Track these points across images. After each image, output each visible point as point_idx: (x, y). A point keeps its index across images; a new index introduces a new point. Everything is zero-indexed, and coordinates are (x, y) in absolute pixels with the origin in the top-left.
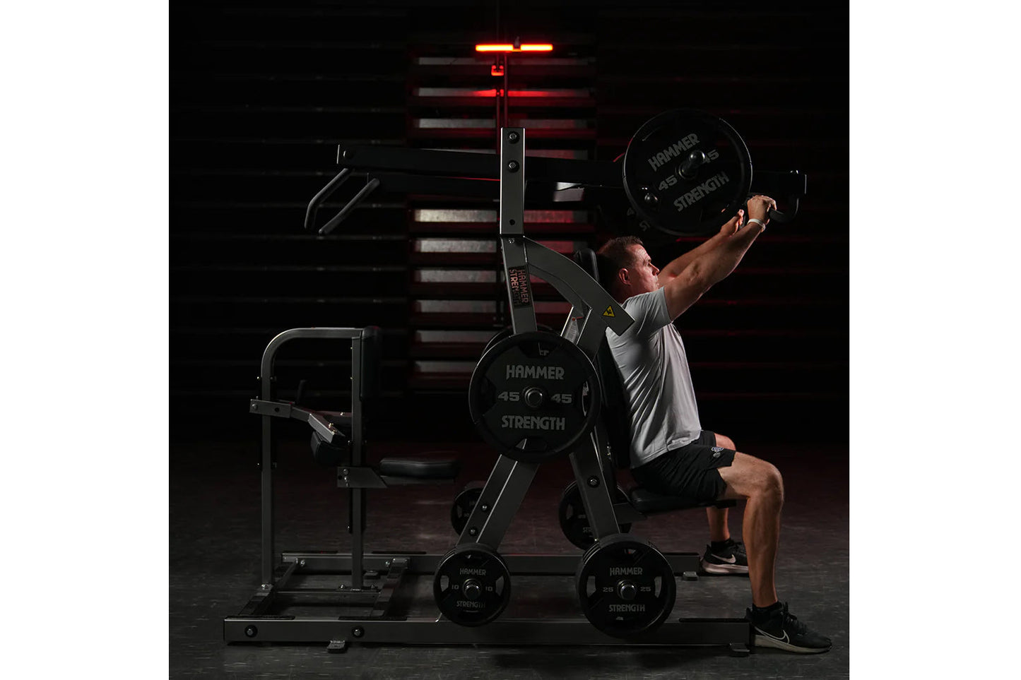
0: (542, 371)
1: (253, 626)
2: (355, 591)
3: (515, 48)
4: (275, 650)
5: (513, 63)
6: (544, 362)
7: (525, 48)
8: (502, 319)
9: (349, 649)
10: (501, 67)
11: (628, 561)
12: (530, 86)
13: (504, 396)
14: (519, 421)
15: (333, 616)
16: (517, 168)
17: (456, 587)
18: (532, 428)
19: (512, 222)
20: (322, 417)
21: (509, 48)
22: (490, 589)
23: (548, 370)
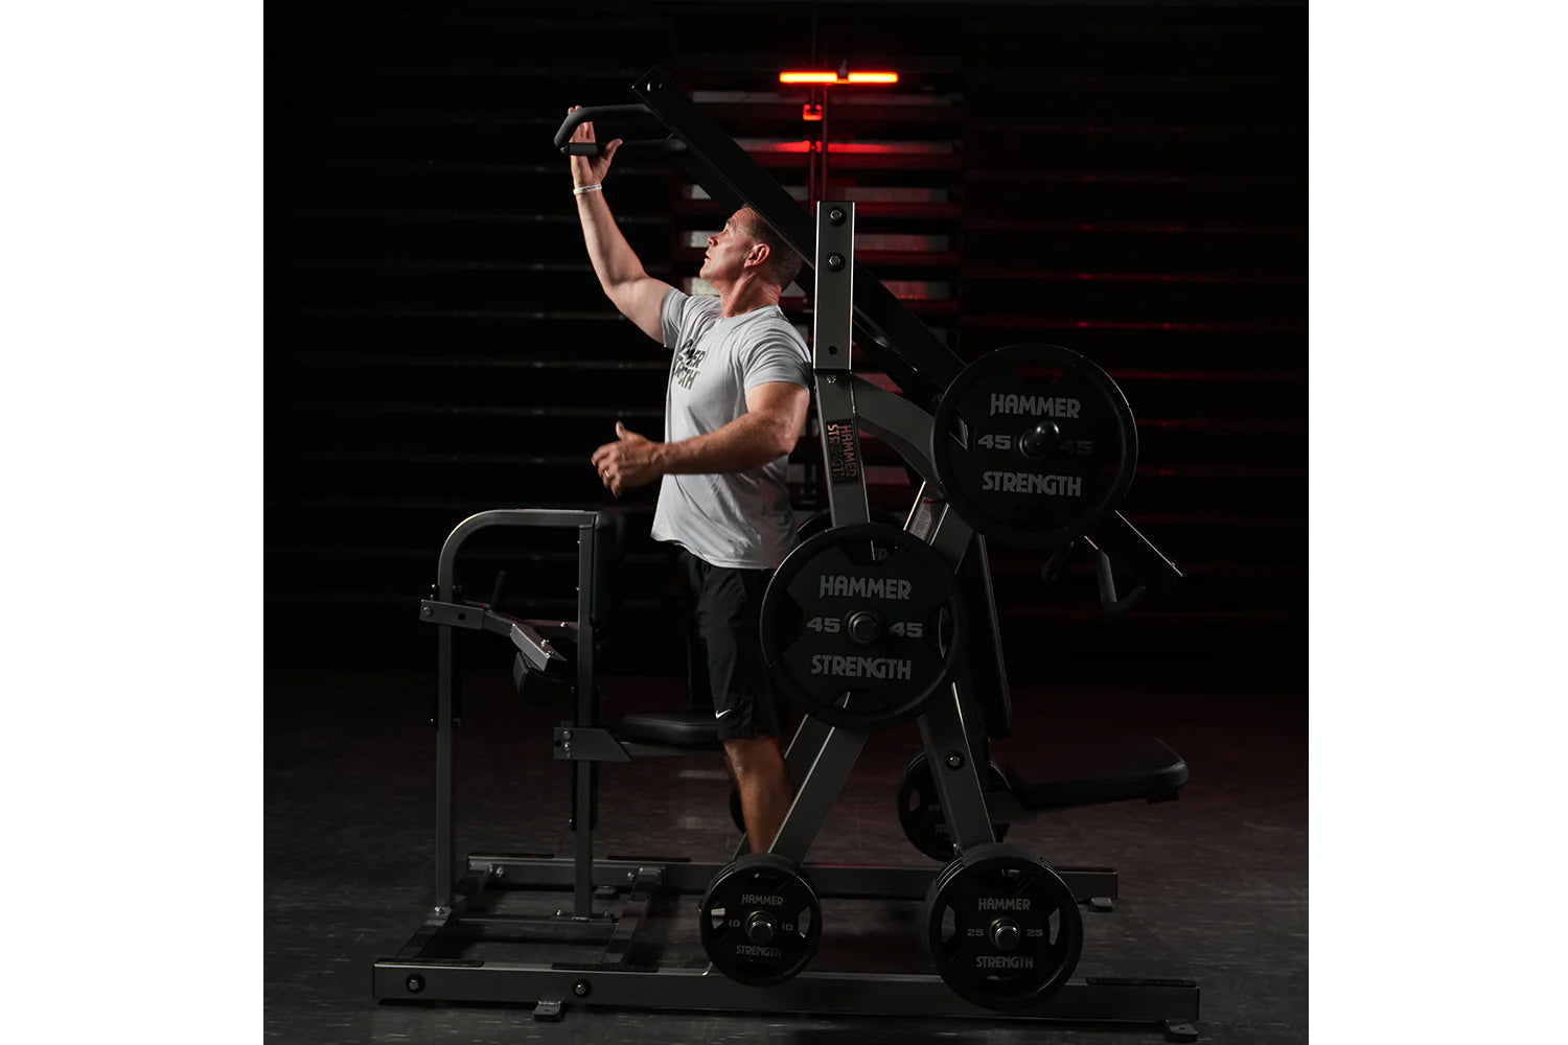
0: (876, 586)
1: (419, 976)
2: (579, 921)
3: (839, 77)
4: (451, 1014)
5: (836, 101)
6: (880, 571)
7: (855, 78)
8: (814, 492)
9: (567, 1015)
10: (819, 107)
11: (1006, 888)
12: (862, 136)
13: (815, 624)
14: (839, 663)
15: (544, 962)
16: (842, 265)
17: (735, 923)
18: (859, 675)
19: (833, 350)
20: (532, 631)
21: (830, 78)
22: (788, 927)
23: (885, 584)
